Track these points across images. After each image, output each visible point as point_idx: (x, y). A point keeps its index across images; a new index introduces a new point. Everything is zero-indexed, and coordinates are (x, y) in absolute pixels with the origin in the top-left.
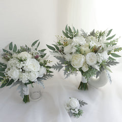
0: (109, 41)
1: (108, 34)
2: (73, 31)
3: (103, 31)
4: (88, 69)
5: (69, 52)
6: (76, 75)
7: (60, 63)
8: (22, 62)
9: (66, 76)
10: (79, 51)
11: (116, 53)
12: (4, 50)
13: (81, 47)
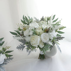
0: (55, 23)
1: (53, 18)
2: (28, 19)
3: (49, 17)
4: (44, 46)
5: (28, 35)
6: (36, 51)
7: (23, 44)
9: (28, 53)
10: (35, 33)
11: (61, 30)
13: (36, 30)
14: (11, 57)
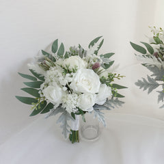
7: (154, 77)
8: (68, 75)
12: (44, 53)
14: (120, 99)
